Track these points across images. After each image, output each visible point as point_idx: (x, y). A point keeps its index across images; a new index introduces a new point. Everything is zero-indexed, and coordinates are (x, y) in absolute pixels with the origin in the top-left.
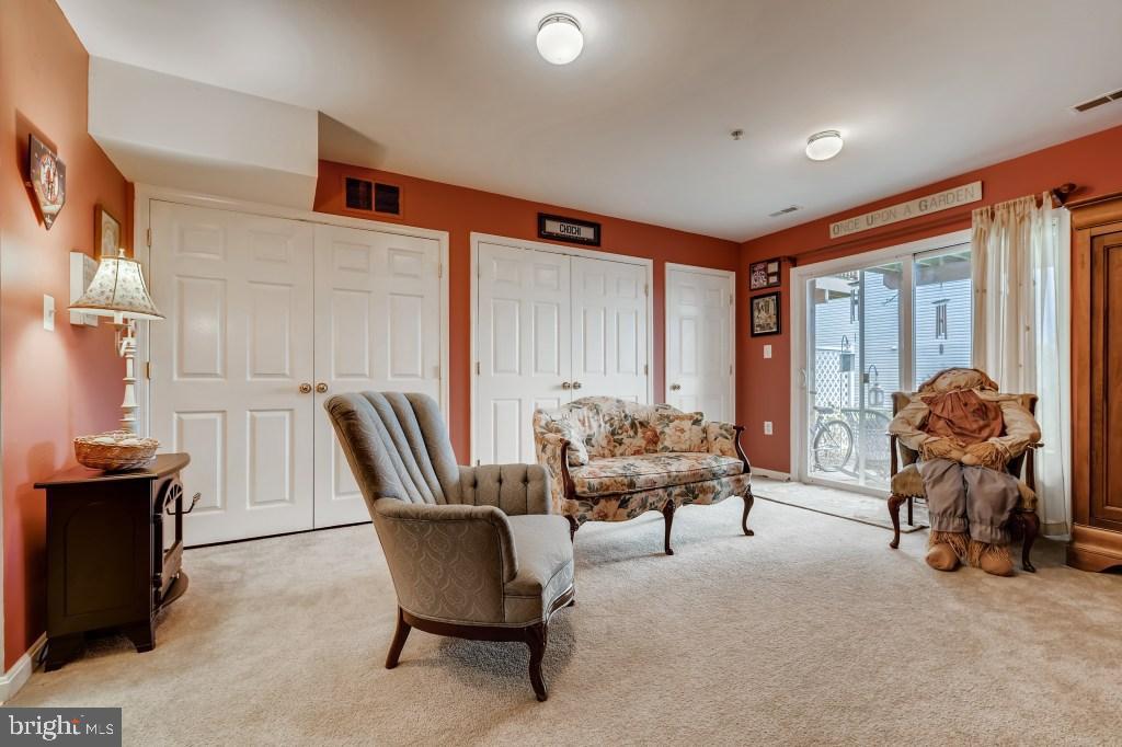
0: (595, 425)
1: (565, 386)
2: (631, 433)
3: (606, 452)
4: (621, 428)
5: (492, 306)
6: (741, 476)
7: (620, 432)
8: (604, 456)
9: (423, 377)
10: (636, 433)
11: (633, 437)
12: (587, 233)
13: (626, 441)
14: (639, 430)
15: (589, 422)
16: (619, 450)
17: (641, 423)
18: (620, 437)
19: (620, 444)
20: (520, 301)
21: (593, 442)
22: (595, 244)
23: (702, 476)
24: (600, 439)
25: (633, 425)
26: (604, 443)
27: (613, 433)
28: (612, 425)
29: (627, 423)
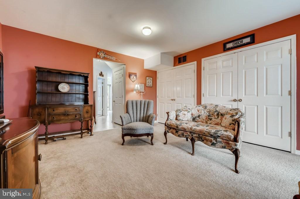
0: (203, 112)
1: (235, 100)
2: (216, 117)
3: (204, 121)
4: (212, 115)
5: (208, 77)
6: (230, 142)
7: (212, 116)
8: (203, 122)
9: (191, 97)
10: (218, 117)
11: (217, 119)
12: (248, 40)
13: (213, 119)
14: (220, 117)
15: (201, 111)
16: (209, 122)
17: (221, 114)
18: (211, 118)
19: (211, 120)
20: (217, 74)
21: (200, 117)
22: (252, 42)
23: (204, 133)
24: (203, 117)
25: (218, 115)
26: (204, 118)
27: (209, 116)
28: (209, 113)
29: (216, 113)
